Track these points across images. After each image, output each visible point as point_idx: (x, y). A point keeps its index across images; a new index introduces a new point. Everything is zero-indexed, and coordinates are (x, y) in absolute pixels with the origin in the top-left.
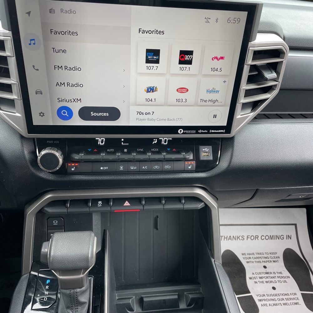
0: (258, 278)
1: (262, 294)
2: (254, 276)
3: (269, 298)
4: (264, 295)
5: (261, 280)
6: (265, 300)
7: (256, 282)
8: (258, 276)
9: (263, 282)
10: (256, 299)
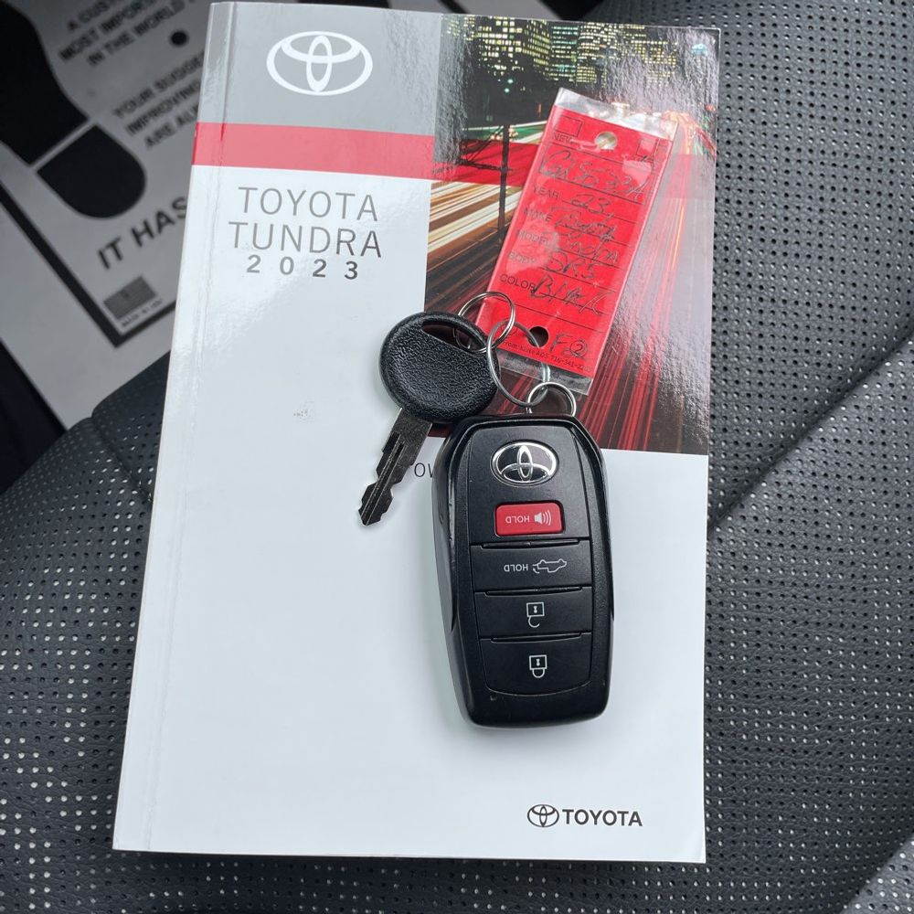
0: (99, 32)
1: (134, 93)
2: (77, 35)
3: (170, 92)
4: (146, 95)
5: (114, 34)
6: (155, 113)
7: (95, 59)
8: (96, 22)
9: (124, 40)
10: (117, 130)
